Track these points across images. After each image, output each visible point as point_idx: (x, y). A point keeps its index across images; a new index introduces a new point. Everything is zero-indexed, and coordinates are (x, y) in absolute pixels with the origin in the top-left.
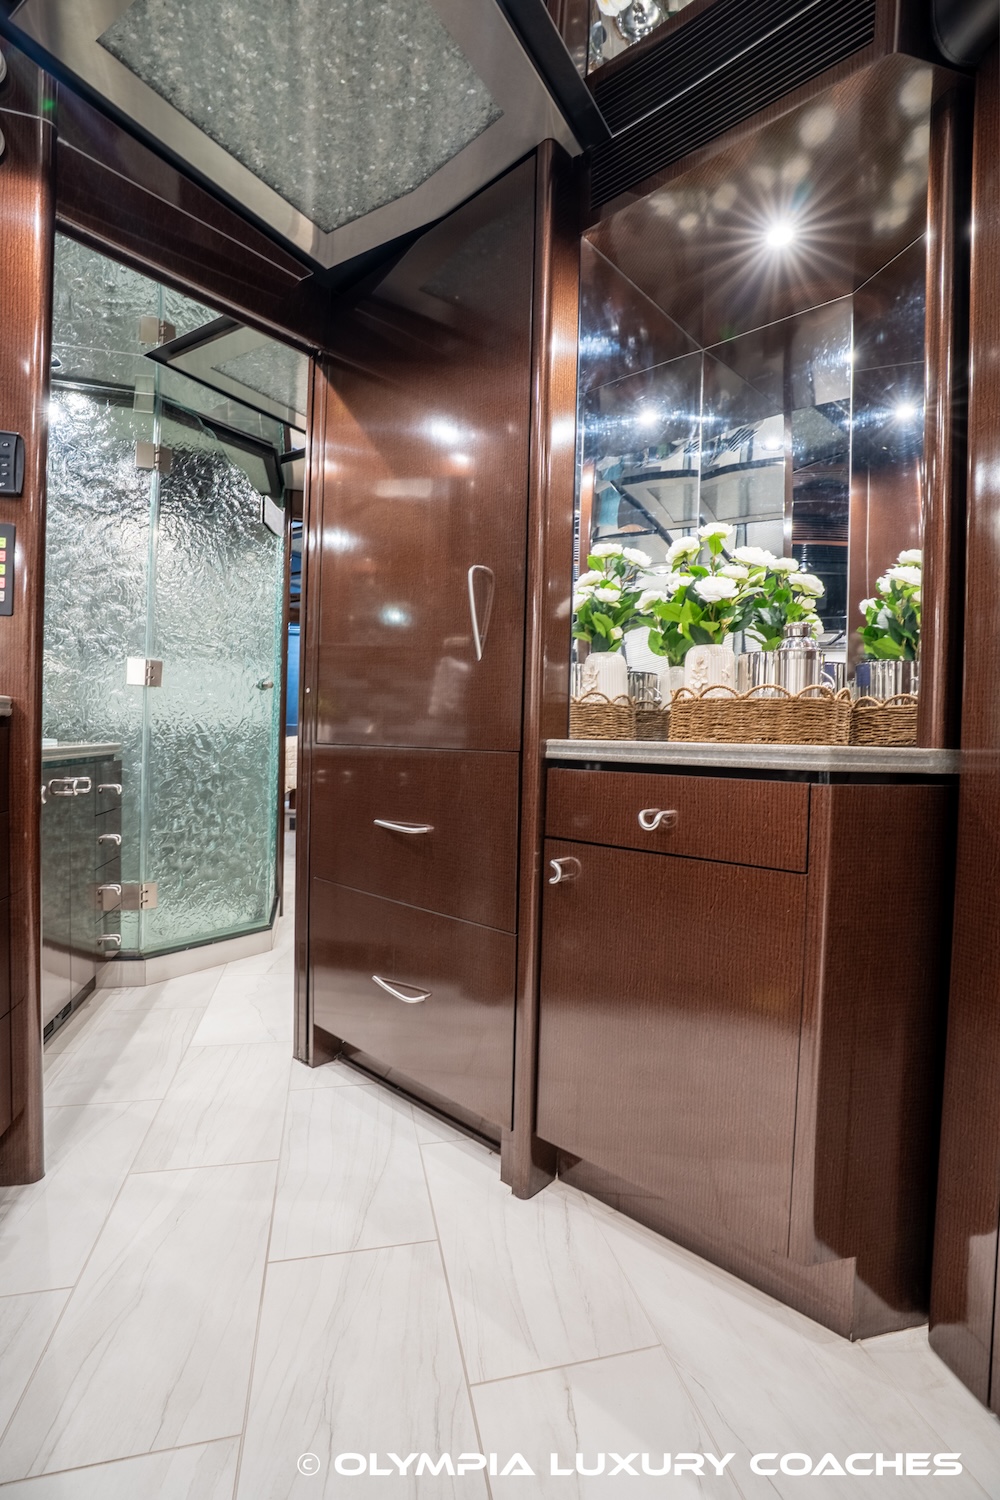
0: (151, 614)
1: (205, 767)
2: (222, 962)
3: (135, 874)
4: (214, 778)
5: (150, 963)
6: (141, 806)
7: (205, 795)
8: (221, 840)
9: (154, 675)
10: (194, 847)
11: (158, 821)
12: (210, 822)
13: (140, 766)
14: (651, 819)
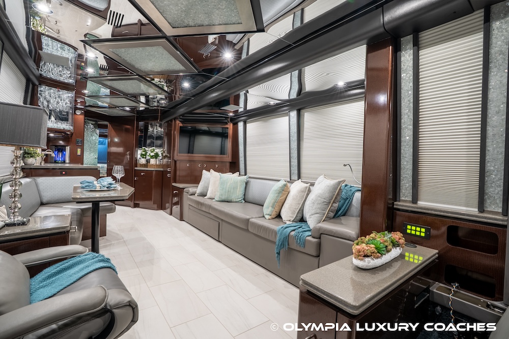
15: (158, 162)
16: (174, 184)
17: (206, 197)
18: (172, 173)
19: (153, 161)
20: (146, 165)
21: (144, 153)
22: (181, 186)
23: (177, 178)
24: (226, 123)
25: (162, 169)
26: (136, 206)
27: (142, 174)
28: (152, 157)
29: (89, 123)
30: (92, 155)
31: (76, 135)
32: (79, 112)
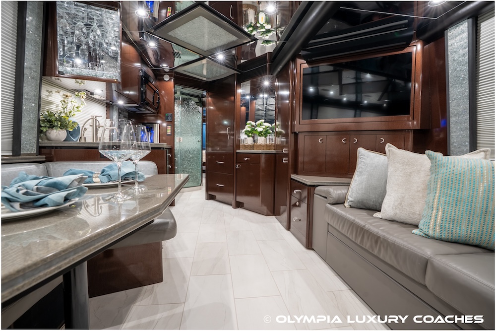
0: (180, 130)
1: (189, 156)
2: (192, 191)
4: (191, 158)
6: (179, 162)
7: (189, 161)
8: (192, 169)
9: (180, 141)
10: (188, 170)
11: (182, 165)
12: (190, 166)
15: (268, 141)
16: (294, 176)
17: (377, 215)
18: (290, 156)
19: (261, 140)
20: (252, 147)
21: (249, 129)
22: (308, 180)
23: (300, 166)
24: (408, 42)
25: (273, 151)
26: (239, 205)
27: (246, 159)
28: (260, 134)
29: (190, 99)
30: (194, 137)
31: (165, 108)
32: (167, 78)
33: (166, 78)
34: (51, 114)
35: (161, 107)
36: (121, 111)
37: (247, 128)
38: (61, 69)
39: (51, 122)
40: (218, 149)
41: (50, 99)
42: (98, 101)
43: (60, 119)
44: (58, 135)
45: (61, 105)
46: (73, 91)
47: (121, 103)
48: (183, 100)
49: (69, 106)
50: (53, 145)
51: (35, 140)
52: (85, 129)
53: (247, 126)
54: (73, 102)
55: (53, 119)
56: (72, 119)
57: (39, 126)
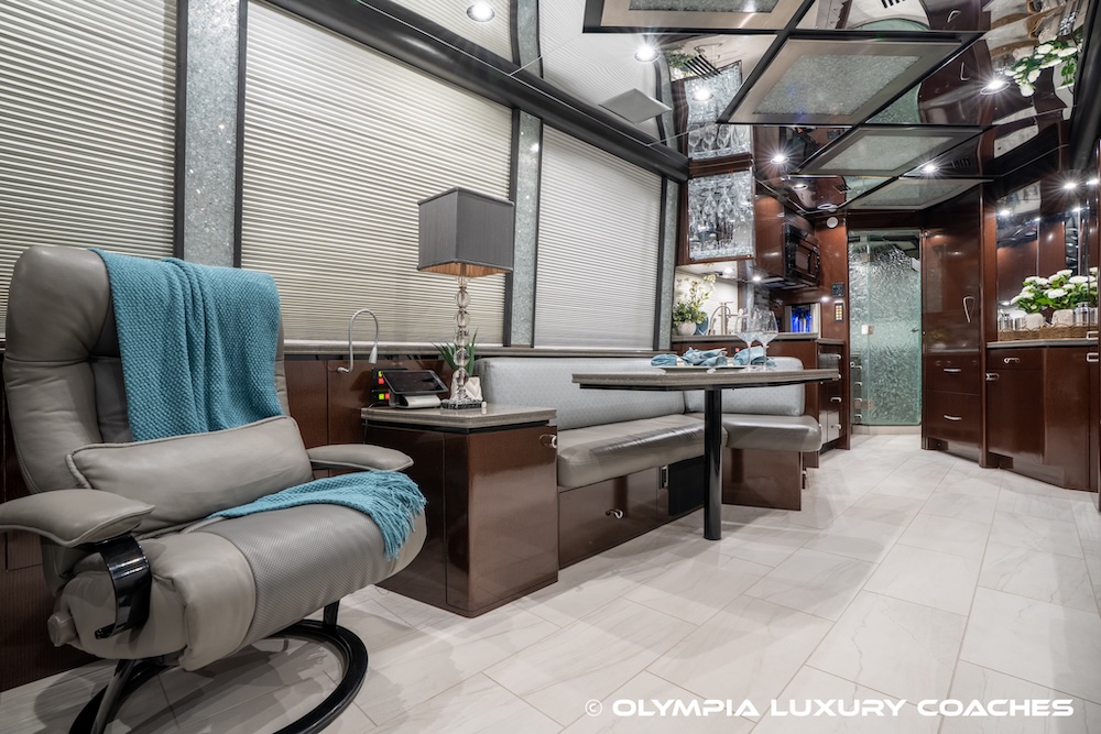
0: (870, 310)
1: (890, 362)
2: (898, 434)
3: (866, 397)
5: (871, 428)
6: (868, 374)
7: (891, 372)
9: (870, 332)
11: (874, 380)
12: (893, 381)
13: (867, 361)
14: (1007, 361)
15: (1080, 317)
19: (1061, 318)
21: (1030, 296)
28: (1060, 303)
29: (890, 247)
30: (902, 324)
31: (831, 276)
32: (834, 222)
33: (832, 222)
34: (682, 306)
35: (823, 275)
36: (757, 290)
37: (1026, 293)
38: (692, 255)
39: (682, 315)
40: (964, 345)
41: (680, 289)
42: (728, 282)
43: (691, 311)
44: (688, 328)
45: (689, 294)
46: (702, 275)
47: (757, 279)
48: (875, 251)
49: (698, 294)
50: (685, 340)
51: (669, 336)
52: (715, 320)
53: (1024, 289)
54: (703, 288)
55: (684, 311)
56: (701, 309)
57: (673, 320)
